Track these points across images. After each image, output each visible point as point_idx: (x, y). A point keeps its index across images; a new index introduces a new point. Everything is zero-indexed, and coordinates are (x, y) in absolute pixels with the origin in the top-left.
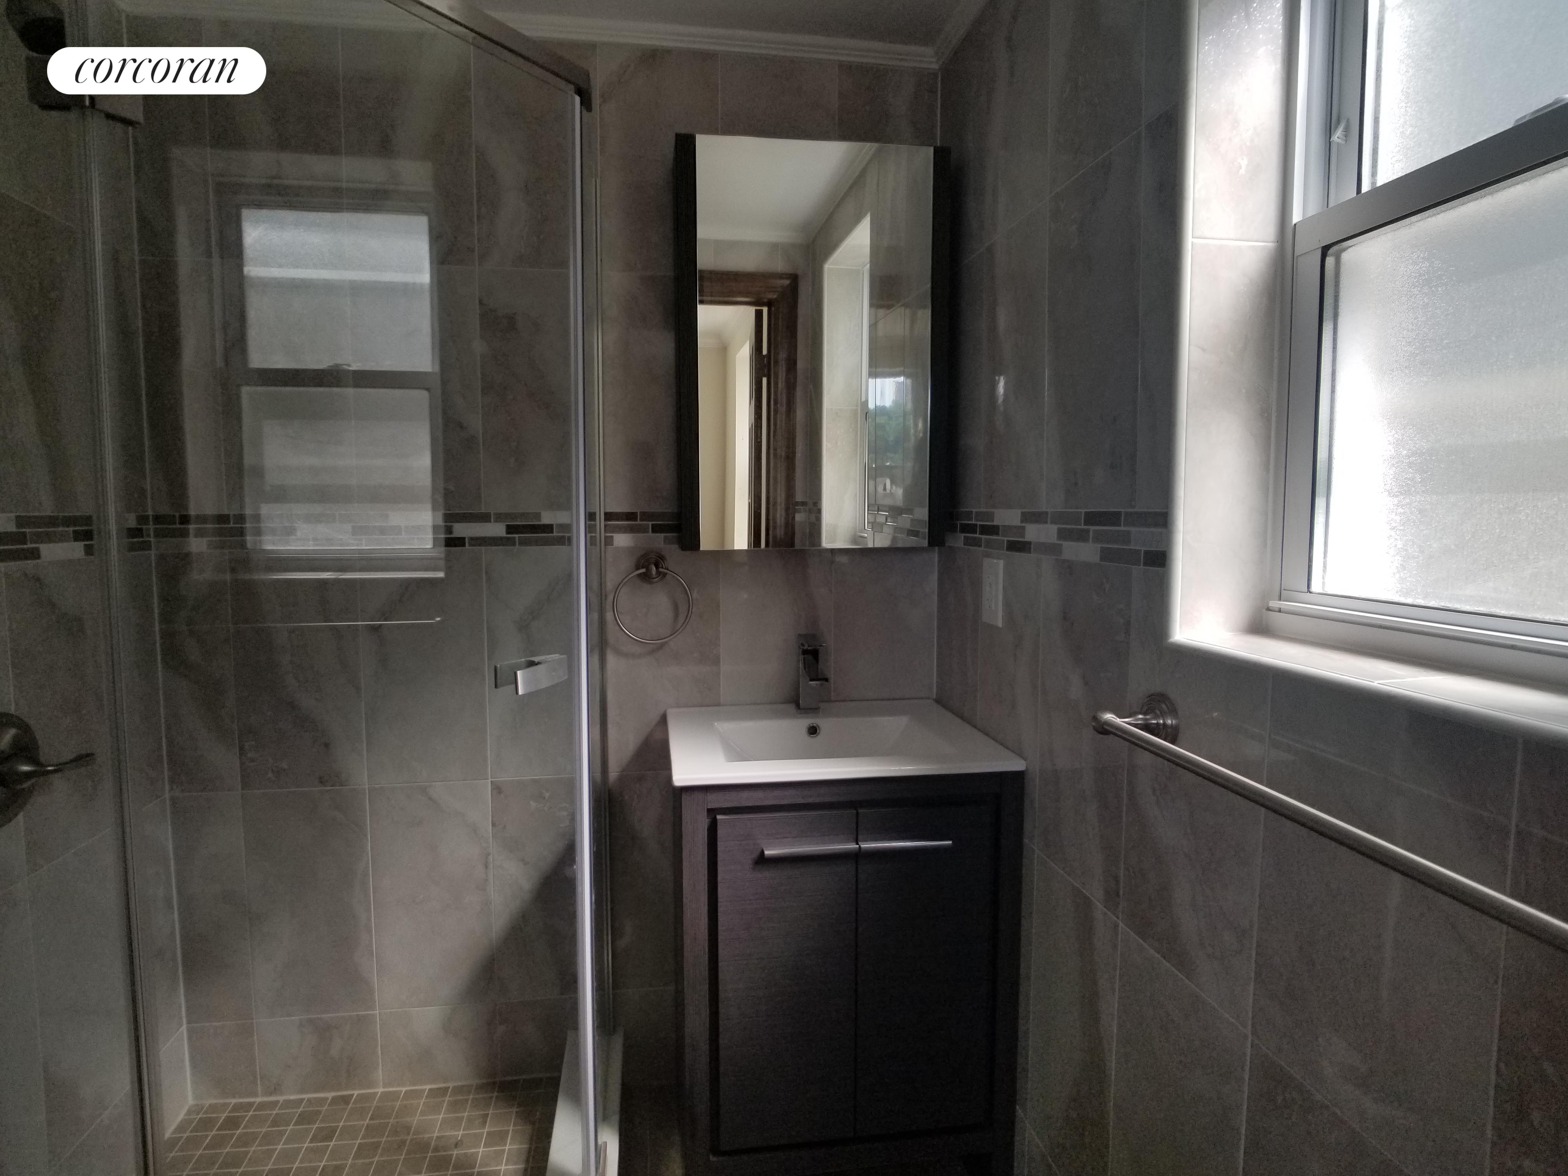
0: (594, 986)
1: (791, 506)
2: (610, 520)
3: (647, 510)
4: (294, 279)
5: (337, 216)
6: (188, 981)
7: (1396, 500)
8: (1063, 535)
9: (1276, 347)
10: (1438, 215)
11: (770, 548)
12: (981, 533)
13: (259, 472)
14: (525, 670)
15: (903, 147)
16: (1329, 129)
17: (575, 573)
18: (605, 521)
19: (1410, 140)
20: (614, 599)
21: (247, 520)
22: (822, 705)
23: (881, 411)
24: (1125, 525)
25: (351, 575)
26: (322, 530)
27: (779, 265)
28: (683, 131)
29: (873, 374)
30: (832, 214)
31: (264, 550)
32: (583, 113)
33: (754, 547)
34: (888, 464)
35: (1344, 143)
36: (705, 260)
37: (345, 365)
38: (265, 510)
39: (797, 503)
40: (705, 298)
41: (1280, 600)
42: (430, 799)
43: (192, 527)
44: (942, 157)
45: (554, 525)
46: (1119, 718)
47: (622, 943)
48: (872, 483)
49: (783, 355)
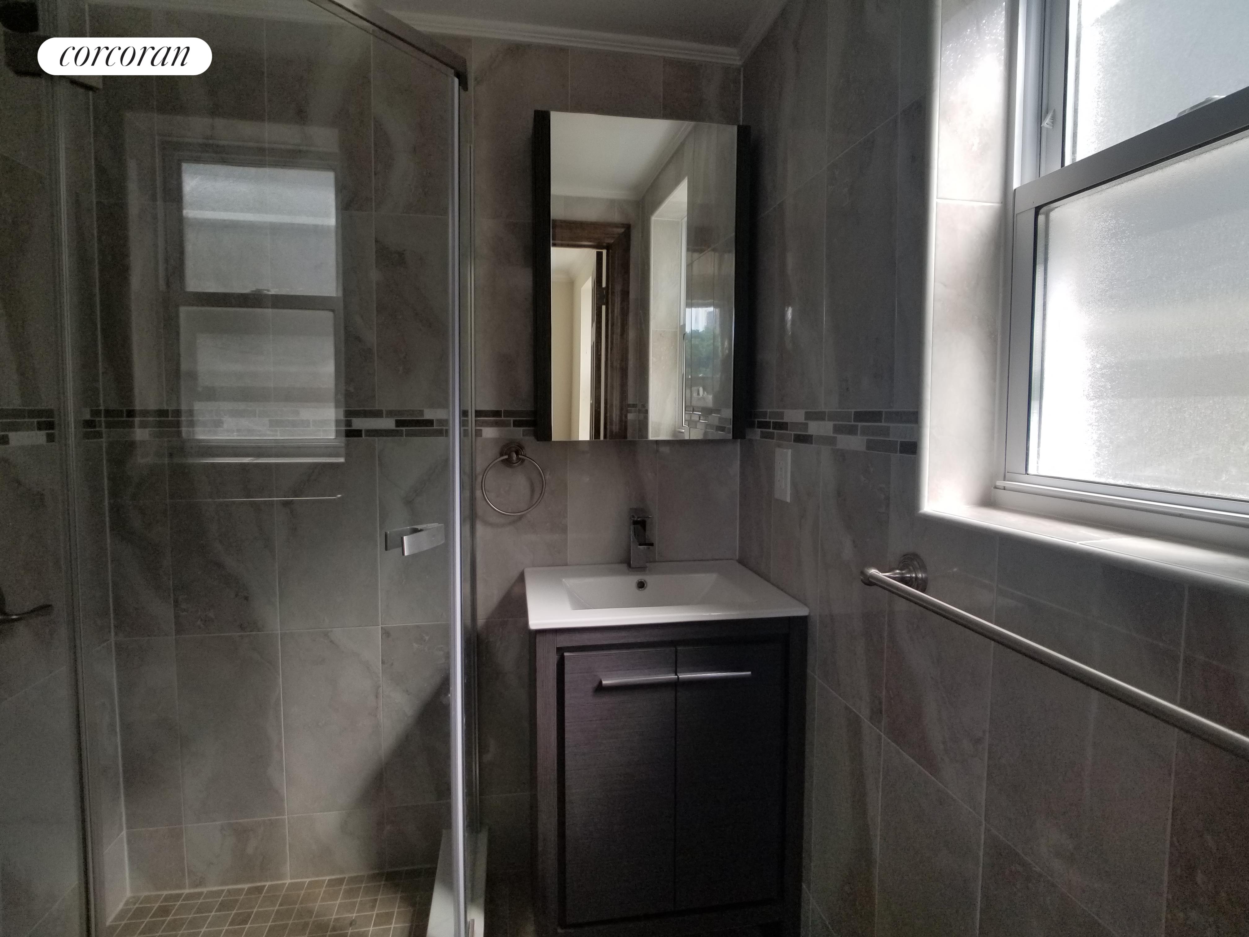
0: (465, 792)
1: (624, 408)
2: (480, 416)
3: (510, 409)
4: (225, 220)
5: (261, 171)
6: (127, 795)
7: (1092, 403)
8: (838, 429)
9: (1001, 283)
10: (1122, 184)
11: (608, 439)
12: (774, 428)
13: (193, 375)
14: (411, 535)
15: (715, 125)
16: (1040, 117)
17: (451, 458)
18: (475, 417)
19: (1101, 127)
20: (482, 479)
21: (183, 414)
22: (648, 565)
23: (695, 334)
24: (885, 422)
25: (267, 460)
26: (244, 423)
27: (616, 217)
28: (539, 108)
29: (690, 305)
30: (658, 178)
31: (197, 440)
32: (460, 92)
33: (595, 439)
34: (701, 375)
35: (1052, 128)
36: (557, 211)
37: (266, 290)
38: (198, 406)
39: (629, 405)
40: (557, 242)
41: (1005, 480)
42: (331, 641)
43: (137, 420)
44: (744, 134)
45: (435, 421)
46: (881, 573)
47: (488, 757)
48: (688, 391)
49: (618, 288)
